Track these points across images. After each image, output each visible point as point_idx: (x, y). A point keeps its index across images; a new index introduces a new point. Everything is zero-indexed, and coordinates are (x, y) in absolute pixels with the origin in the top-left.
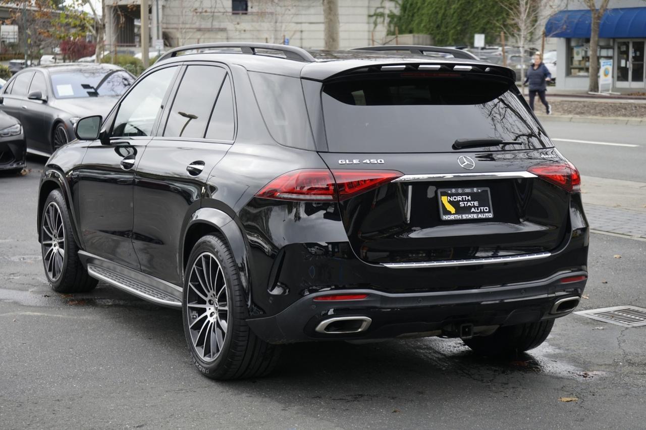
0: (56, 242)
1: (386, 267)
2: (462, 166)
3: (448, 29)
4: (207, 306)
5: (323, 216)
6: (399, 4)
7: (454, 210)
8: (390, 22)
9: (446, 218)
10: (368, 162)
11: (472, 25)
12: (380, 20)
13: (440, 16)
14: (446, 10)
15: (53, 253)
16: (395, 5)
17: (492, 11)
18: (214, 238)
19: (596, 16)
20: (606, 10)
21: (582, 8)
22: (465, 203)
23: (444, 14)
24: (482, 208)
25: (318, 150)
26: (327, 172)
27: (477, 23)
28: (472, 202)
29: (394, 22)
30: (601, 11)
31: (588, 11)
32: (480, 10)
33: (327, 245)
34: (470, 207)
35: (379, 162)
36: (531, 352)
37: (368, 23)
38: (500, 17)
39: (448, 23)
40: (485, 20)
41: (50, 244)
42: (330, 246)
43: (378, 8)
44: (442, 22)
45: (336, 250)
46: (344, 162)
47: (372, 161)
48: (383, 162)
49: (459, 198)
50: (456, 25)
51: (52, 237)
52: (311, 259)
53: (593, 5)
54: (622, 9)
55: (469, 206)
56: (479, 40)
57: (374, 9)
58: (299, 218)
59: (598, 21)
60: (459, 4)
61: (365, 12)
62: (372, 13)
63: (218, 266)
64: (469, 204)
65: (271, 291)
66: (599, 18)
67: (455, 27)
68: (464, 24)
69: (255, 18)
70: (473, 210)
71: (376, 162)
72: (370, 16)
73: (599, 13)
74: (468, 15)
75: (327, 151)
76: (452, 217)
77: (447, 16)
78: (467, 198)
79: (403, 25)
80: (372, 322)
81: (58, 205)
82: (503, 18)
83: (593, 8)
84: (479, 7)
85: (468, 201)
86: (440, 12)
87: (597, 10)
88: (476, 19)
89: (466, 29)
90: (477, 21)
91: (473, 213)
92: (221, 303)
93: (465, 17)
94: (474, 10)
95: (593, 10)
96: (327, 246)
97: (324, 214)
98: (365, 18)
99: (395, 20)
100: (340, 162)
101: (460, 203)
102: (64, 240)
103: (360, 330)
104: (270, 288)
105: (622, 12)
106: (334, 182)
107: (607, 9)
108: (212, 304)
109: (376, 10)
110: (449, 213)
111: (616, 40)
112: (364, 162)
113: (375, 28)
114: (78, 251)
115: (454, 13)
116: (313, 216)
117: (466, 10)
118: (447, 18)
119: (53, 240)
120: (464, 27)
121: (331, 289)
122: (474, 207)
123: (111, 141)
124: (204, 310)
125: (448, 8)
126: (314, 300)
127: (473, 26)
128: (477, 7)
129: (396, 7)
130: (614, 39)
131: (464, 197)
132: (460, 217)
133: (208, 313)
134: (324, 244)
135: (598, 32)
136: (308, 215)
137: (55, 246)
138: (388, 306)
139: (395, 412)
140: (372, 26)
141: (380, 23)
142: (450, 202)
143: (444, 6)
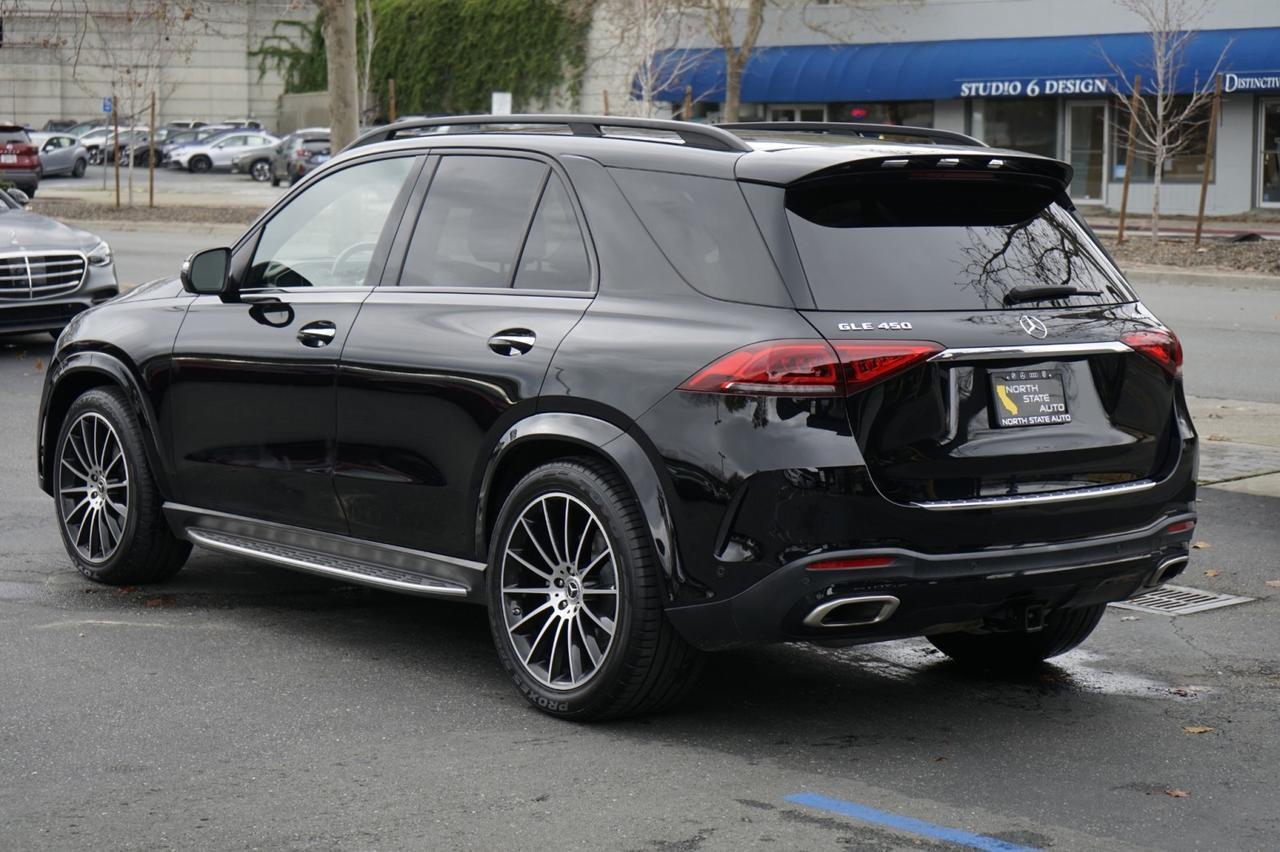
0: (95, 490)
1: (922, 508)
2: (1029, 332)
3: (411, 81)
4: (552, 591)
5: (805, 422)
6: (310, 32)
7: (1016, 409)
8: (292, 67)
10: (887, 327)
11: (457, 74)
12: (271, 62)
13: (393, 55)
14: (404, 45)
15: (89, 509)
16: (302, 32)
17: (496, 48)
18: (575, 467)
19: (736, 60)
20: (753, 50)
21: (707, 45)
22: (1031, 396)
23: (400, 52)
24: (1055, 405)
25: (798, 307)
26: (821, 345)
27: (467, 71)
28: (1041, 396)
29: (299, 67)
30: (746, 52)
31: (717, 51)
32: (474, 46)
33: (817, 470)
34: (1038, 404)
35: (904, 327)
36: (1057, 661)
37: (248, 68)
38: (514, 59)
39: (408, 70)
40: (483, 65)
41: (81, 493)
42: (822, 474)
43: (267, 38)
44: (396, 67)
45: (832, 480)
46: (848, 328)
47: (891, 324)
48: (910, 326)
49: (1022, 388)
50: (427, 75)
51: (88, 479)
52: (790, 498)
53: (729, 40)
54: (786, 48)
55: (1037, 402)
56: (501, 104)
57: (259, 40)
58: (765, 422)
59: (740, 71)
60: (432, 32)
61: (240, 45)
62: (256, 48)
63: (589, 515)
64: (1037, 399)
65: (720, 556)
66: (740, 64)
67: (424, 79)
68: (441, 71)
69: (19, 54)
71: (898, 327)
72: (251, 54)
73: (741, 55)
74: (450, 54)
75: (813, 307)
76: (1015, 422)
77: (406, 55)
79: (317, 72)
80: (900, 605)
81: (107, 418)
82: (519, 60)
83: (728, 45)
84: (470, 38)
85: (1035, 393)
86: (392, 47)
87: (737, 49)
88: (465, 62)
89: (444, 81)
90: (467, 66)
91: (1044, 414)
92: (587, 584)
93: (443, 60)
94: (460, 46)
95: (729, 49)
96: (817, 474)
97: (808, 419)
98: (242, 59)
99: (302, 62)
100: (841, 326)
101: (1025, 397)
102: (126, 483)
103: (877, 620)
104: (717, 551)
105: (784, 53)
106: (837, 361)
107: (756, 49)
108: (562, 587)
109: (263, 43)
111: (769, 106)
112: (880, 326)
113: (261, 77)
114: (163, 503)
115: (422, 50)
116: (791, 422)
117: (445, 45)
118: (407, 59)
119: (89, 485)
120: (442, 78)
121: (824, 551)
122: (1044, 403)
123: (242, 296)
124: (544, 598)
125: (408, 41)
126: (808, 569)
127: (460, 77)
128: (466, 38)
129: (303, 37)
130: (766, 105)
132: (1026, 420)
133: (554, 602)
134: (813, 470)
135: (738, 92)
136: (783, 419)
137: (93, 496)
138: (933, 576)
139: (940, 759)
140: (256, 73)
141: (271, 68)
142: (1009, 395)
143: (400, 37)
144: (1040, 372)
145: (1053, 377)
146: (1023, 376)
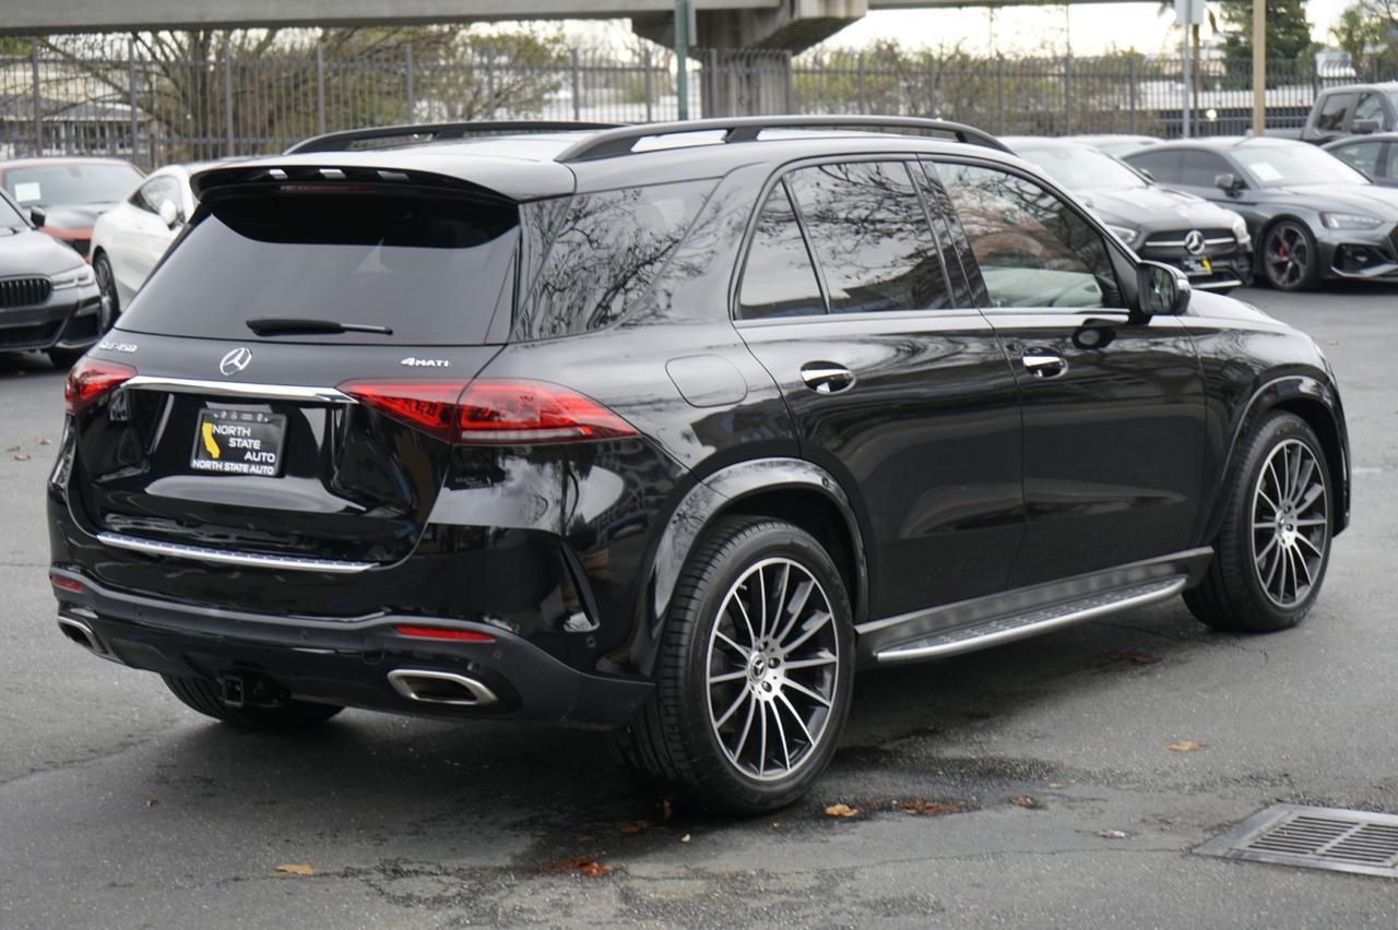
9: (196, 464)
22: (239, 440)
24: (264, 454)
28: (251, 441)
34: (245, 450)
49: (231, 430)
55: (245, 448)
64: (245, 444)
70: (248, 456)
78: (244, 432)
85: (246, 437)
91: (249, 461)
110: (209, 457)
122: (252, 450)
131: (239, 428)
144: (255, 414)
145: (269, 422)
146: (234, 416)
